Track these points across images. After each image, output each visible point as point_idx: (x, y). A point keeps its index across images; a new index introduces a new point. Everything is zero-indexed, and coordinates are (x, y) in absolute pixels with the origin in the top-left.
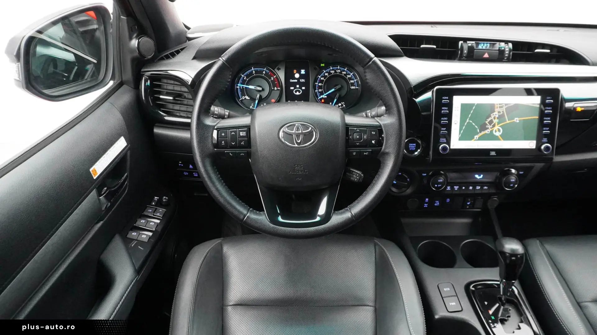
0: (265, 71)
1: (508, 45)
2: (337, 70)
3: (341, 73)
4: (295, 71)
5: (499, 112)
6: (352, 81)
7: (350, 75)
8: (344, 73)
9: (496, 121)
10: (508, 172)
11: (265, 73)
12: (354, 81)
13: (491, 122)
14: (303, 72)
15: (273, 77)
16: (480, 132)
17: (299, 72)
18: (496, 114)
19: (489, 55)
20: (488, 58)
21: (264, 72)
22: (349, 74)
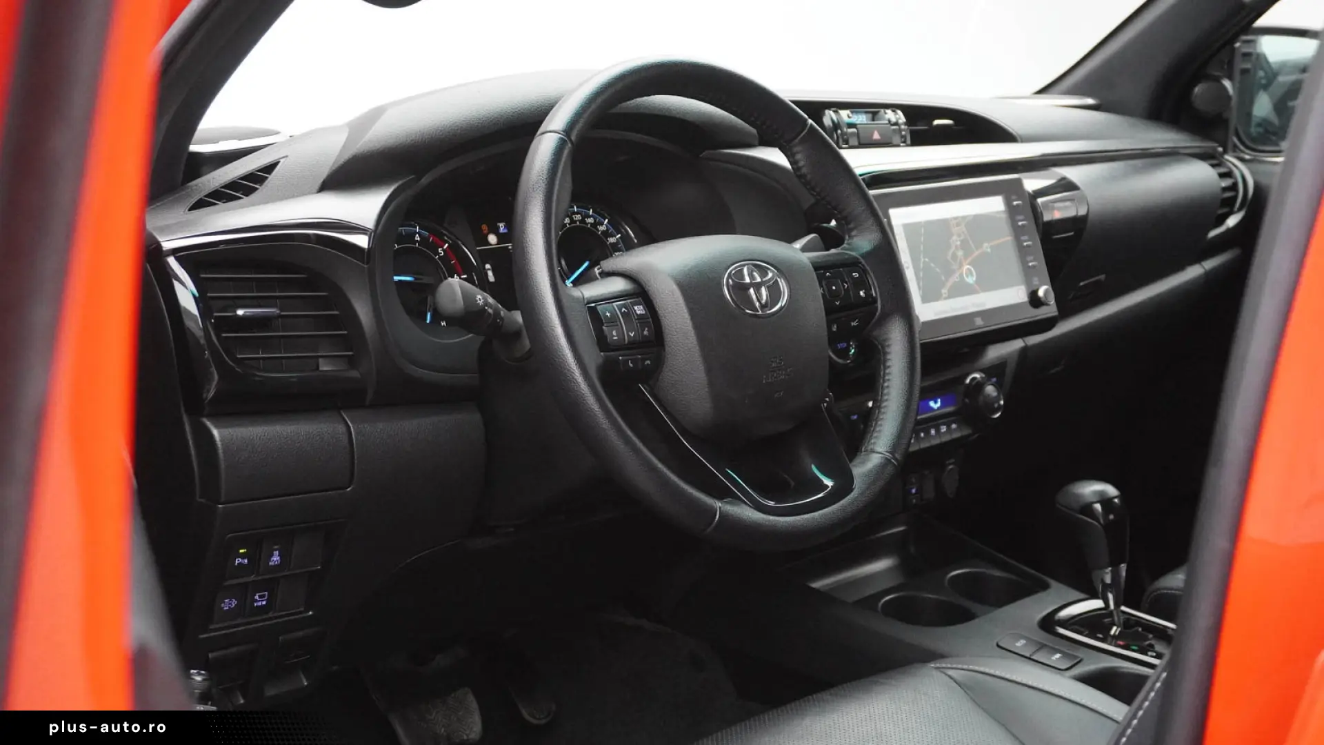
0: (419, 233)
1: (896, 113)
2: (574, 216)
3: (583, 221)
4: (484, 227)
5: (959, 236)
6: (612, 240)
7: (604, 226)
8: (590, 220)
9: (960, 253)
10: (975, 381)
11: (419, 239)
12: (617, 239)
13: (954, 256)
14: (502, 227)
15: (442, 247)
16: (947, 280)
17: (495, 231)
18: (956, 241)
19: (880, 135)
20: (879, 140)
21: (417, 238)
22: (602, 224)
